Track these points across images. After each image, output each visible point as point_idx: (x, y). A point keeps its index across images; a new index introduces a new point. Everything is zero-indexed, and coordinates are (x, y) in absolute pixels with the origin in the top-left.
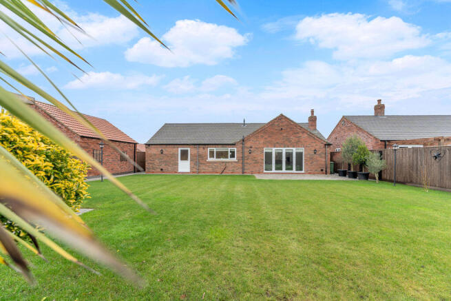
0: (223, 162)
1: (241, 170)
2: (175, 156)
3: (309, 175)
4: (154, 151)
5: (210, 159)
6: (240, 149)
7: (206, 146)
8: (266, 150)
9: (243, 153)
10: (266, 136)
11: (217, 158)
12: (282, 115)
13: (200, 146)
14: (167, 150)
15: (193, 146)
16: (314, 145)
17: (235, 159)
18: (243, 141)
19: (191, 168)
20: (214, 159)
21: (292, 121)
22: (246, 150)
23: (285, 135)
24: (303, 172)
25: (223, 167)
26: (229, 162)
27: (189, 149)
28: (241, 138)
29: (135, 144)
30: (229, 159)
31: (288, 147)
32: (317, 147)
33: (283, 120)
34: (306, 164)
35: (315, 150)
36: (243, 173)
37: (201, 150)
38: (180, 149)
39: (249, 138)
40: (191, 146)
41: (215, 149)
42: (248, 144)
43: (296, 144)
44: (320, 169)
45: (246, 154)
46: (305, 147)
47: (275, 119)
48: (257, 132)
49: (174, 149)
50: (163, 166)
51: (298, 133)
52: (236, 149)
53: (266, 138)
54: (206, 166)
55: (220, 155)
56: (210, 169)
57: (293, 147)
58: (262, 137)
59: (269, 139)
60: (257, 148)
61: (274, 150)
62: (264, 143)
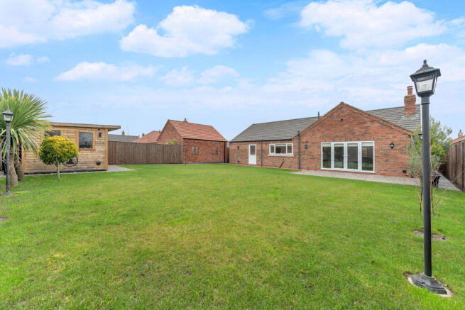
0: (281, 157)
1: (297, 165)
2: (247, 150)
3: (383, 176)
4: (234, 147)
5: (271, 154)
6: (296, 144)
7: (268, 142)
8: (324, 144)
9: (300, 148)
10: (323, 130)
11: (277, 152)
12: (342, 103)
13: (264, 142)
14: (242, 146)
15: (259, 142)
16: (391, 136)
17: (292, 154)
18: (299, 135)
19: (257, 161)
20: (274, 154)
21: (356, 109)
22: (303, 146)
23: (346, 126)
24: (373, 172)
25: (281, 162)
26: (286, 157)
27: (256, 145)
28: (297, 134)
29: (225, 142)
30: (287, 154)
31: (351, 140)
32: (395, 139)
33: (344, 109)
34: (378, 162)
35: (392, 144)
37: (264, 145)
38: (250, 145)
39: (305, 132)
40: (257, 143)
41: (275, 145)
42: (304, 139)
43: (362, 137)
44: (401, 170)
45: (303, 149)
46: (377, 140)
47: (334, 109)
48: (313, 126)
50: (239, 159)
51: (365, 123)
52: (292, 144)
53: (323, 132)
54: (268, 160)
55: (279, 150)
56: (271, 163)
57: (358, 140)
58: (319, 130)
59: (326, 133)
60: (313, 143)
61: (333, 145)
62: (321, 138)
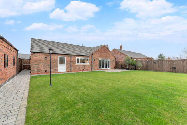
0: (83, 65)
1: (91, 69)
3: (112, 70)
4: (39, 57)
5: (77, 64)
6: (91, 58)
7: (75, 56)
8: (100, 60)
10: (100, 54)
13: (72, 56)
15: (68, 56)
16: (113, 58)
18: (92, 55)
19: (67, 69)
20: (79, 64)
22: (93, 59)
23: (105, 53)
26: (86, 65)
27: (65, 57)
29: (17, 51)
33: (105, 47)
35: (113, 60)
36: (92, 70)
37: (72, 58)
38: (59, 57)
39: (94, 54)
40: (67, 56)
41: (80, 58)
42: (94, 57)
44: (114, 67)
45: (93, 61)
49: (55, 57)
52: (88, 58)
54: (75, 67)
56: (77, 69)
57: (108, 58)
58: (98, 53)
60: (97, 59)
61: (102, 60)
62: (99, 56)
